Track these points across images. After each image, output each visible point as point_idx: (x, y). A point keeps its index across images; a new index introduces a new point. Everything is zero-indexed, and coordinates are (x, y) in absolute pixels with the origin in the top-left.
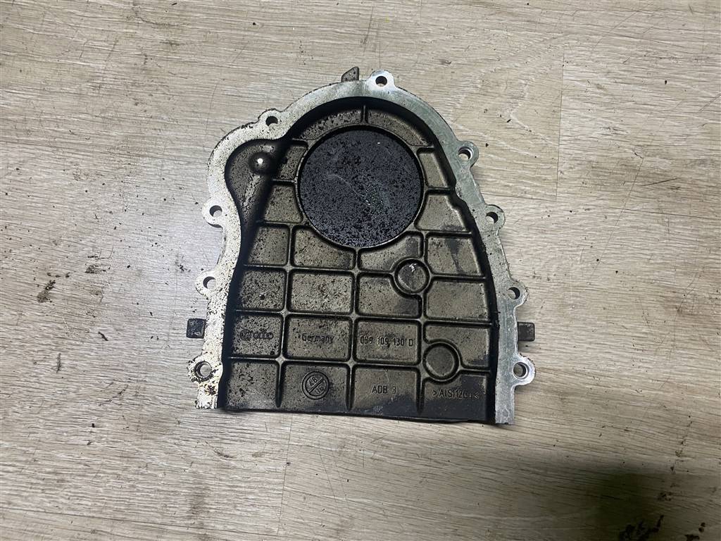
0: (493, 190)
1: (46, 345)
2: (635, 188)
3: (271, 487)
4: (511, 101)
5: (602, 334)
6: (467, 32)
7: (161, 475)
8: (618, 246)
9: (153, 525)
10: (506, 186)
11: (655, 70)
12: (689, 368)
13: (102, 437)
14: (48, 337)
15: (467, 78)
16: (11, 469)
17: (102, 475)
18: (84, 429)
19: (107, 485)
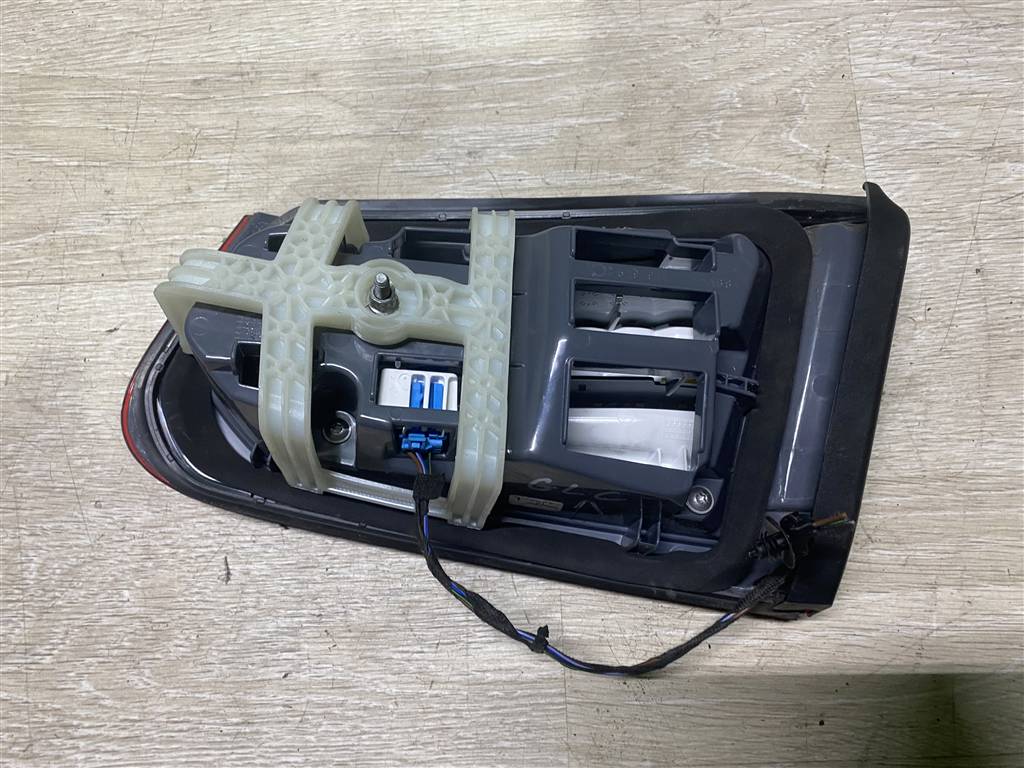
1: (207, 547)
2: (983, 209)
3: (548, 700)
4: (787, 118)
6: (710, 37)
7: (391, 707)
8: (974, 293)
11: (978, 45)
13: (300, 665)
14: (207, 537)
15: (719, 99)
16: (185, 726)
17: (310, 717)
18: (275, 656)
19: (319, 730)
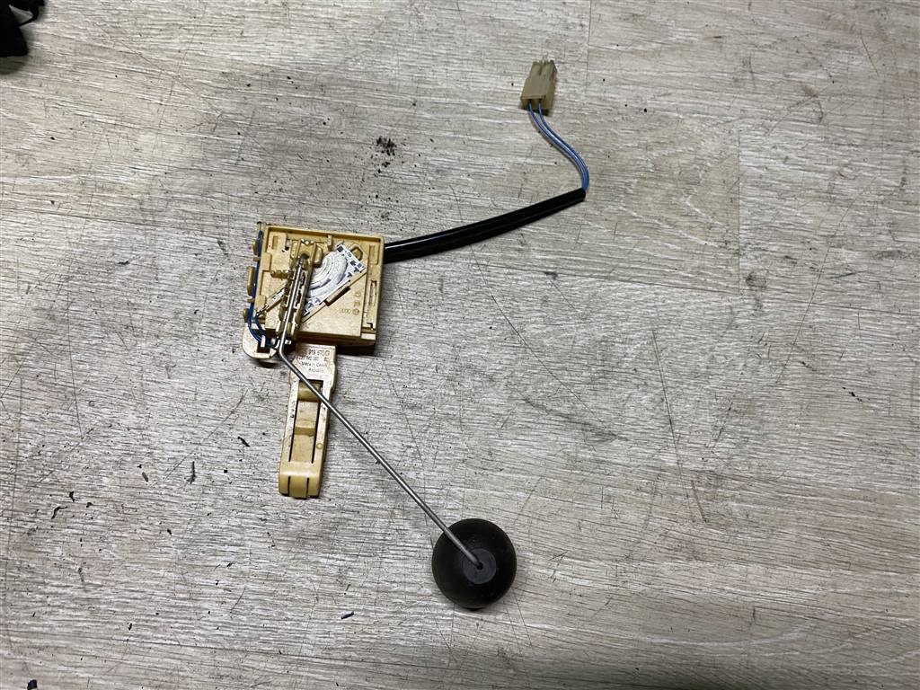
0: (672, 281)
5: (795, 437)
9: (305, 658)
10: (686, 277)
12: (889, 475)
